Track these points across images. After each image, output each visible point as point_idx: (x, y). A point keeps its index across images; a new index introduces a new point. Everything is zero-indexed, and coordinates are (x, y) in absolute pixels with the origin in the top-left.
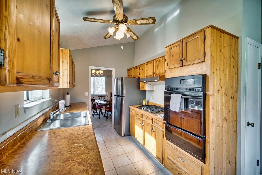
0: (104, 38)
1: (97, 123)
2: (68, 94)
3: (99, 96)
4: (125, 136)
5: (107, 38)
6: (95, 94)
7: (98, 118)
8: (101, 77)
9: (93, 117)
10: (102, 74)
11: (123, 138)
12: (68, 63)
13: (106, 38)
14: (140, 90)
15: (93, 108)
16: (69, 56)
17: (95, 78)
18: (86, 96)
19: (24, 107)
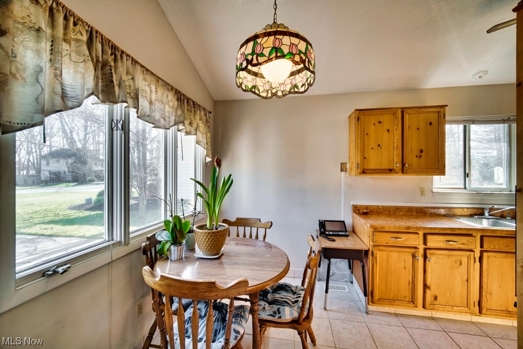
19: (432, 191)
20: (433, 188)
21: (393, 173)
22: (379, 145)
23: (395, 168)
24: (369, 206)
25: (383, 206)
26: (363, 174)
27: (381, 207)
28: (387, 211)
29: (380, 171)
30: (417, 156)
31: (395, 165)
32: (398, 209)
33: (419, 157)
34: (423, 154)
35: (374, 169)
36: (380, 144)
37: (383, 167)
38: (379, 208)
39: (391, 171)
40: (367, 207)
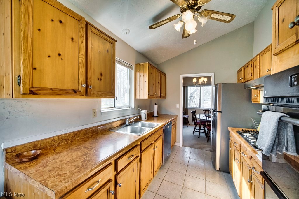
0: (182, 38)
1: (193, 142)
2: (156, 104)
3: (203, 110)
4: (220, 170)
5: (187, 37)
6: (201, 107)
7: (197, 136)
8: (205, 86)
9: (193, 134)
10: (205, 83)
11: (216, 172)
12: (147, 75)
13: (185, 37)
14: (253, 102)
15: (194, 123)
16: (149, 69)
17: (202, 87)
18: (177, 108)
19: (101, 112)
20: (101, 108)
21: (78, 95)
22: (59, 55)
23: (80, 89)
24: (38, 141)
25: (59, 136)
26: (31, 95)
27: (56, 138)
28: (64, 141)
29: (61, 92)
30: (98, 79)
31: (80, 85)
32: (76, 134)
33: (99, 80)
34: (102, 78)
35: (51, 89)
36: (61, 53)
37: (66, 87)
38: (54, 140)
39: (75, 92)
40: (35, 146)
